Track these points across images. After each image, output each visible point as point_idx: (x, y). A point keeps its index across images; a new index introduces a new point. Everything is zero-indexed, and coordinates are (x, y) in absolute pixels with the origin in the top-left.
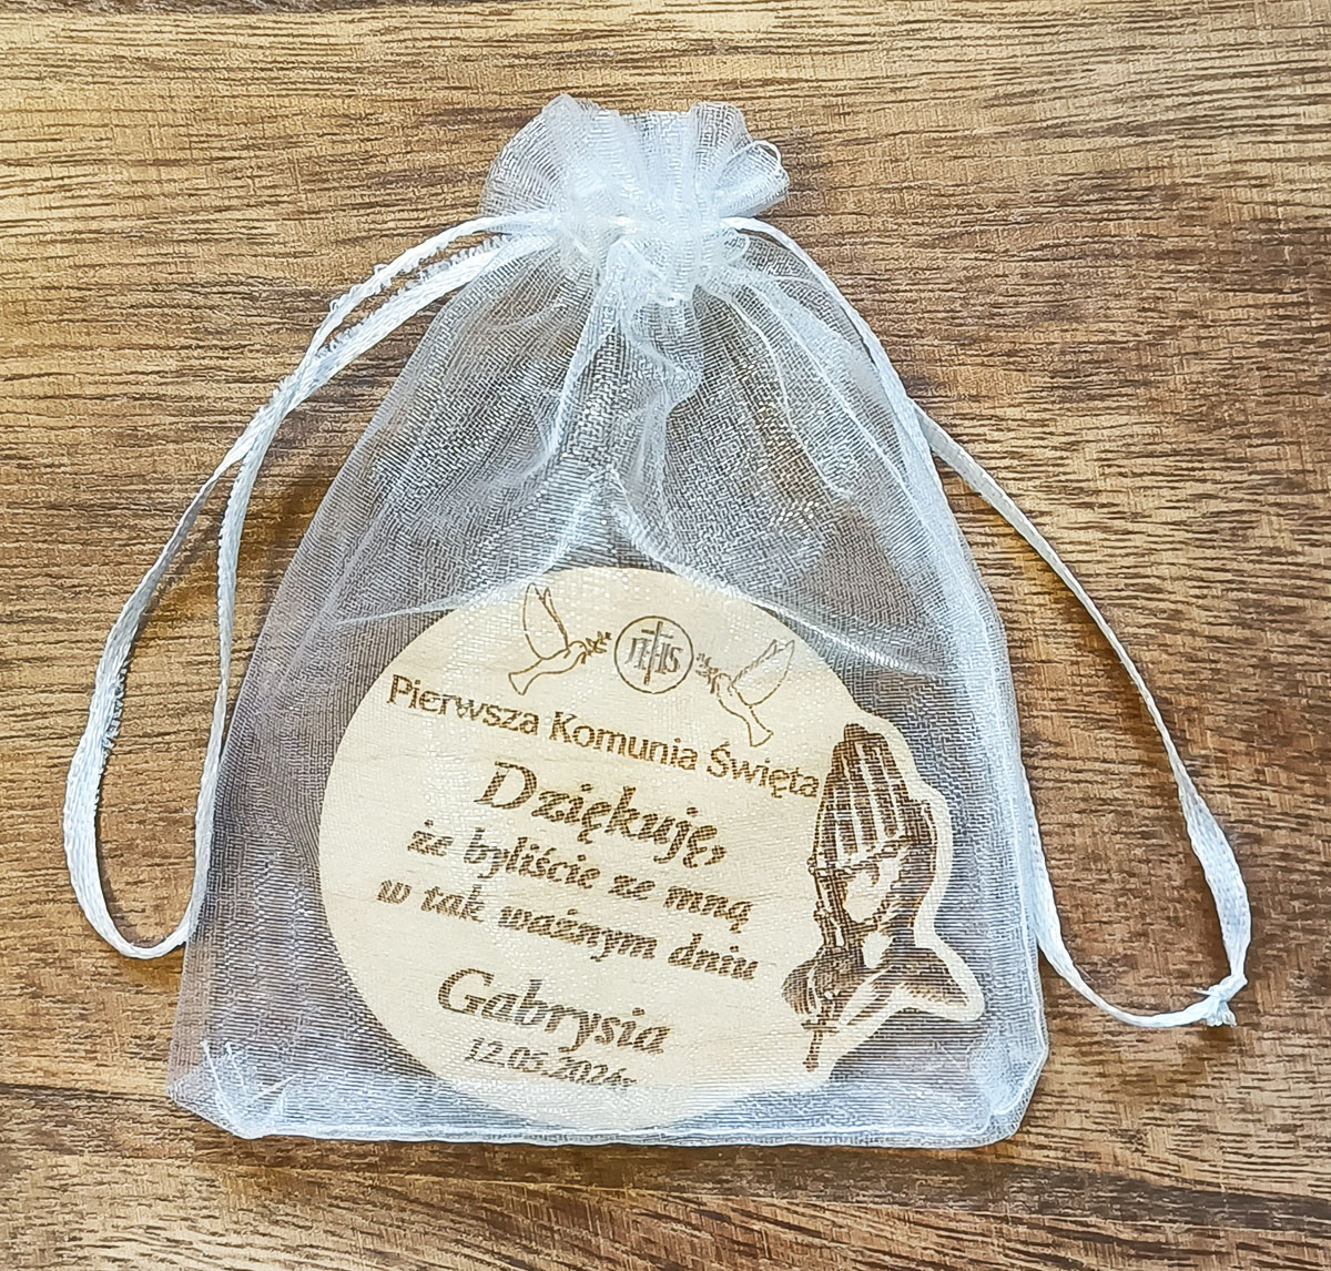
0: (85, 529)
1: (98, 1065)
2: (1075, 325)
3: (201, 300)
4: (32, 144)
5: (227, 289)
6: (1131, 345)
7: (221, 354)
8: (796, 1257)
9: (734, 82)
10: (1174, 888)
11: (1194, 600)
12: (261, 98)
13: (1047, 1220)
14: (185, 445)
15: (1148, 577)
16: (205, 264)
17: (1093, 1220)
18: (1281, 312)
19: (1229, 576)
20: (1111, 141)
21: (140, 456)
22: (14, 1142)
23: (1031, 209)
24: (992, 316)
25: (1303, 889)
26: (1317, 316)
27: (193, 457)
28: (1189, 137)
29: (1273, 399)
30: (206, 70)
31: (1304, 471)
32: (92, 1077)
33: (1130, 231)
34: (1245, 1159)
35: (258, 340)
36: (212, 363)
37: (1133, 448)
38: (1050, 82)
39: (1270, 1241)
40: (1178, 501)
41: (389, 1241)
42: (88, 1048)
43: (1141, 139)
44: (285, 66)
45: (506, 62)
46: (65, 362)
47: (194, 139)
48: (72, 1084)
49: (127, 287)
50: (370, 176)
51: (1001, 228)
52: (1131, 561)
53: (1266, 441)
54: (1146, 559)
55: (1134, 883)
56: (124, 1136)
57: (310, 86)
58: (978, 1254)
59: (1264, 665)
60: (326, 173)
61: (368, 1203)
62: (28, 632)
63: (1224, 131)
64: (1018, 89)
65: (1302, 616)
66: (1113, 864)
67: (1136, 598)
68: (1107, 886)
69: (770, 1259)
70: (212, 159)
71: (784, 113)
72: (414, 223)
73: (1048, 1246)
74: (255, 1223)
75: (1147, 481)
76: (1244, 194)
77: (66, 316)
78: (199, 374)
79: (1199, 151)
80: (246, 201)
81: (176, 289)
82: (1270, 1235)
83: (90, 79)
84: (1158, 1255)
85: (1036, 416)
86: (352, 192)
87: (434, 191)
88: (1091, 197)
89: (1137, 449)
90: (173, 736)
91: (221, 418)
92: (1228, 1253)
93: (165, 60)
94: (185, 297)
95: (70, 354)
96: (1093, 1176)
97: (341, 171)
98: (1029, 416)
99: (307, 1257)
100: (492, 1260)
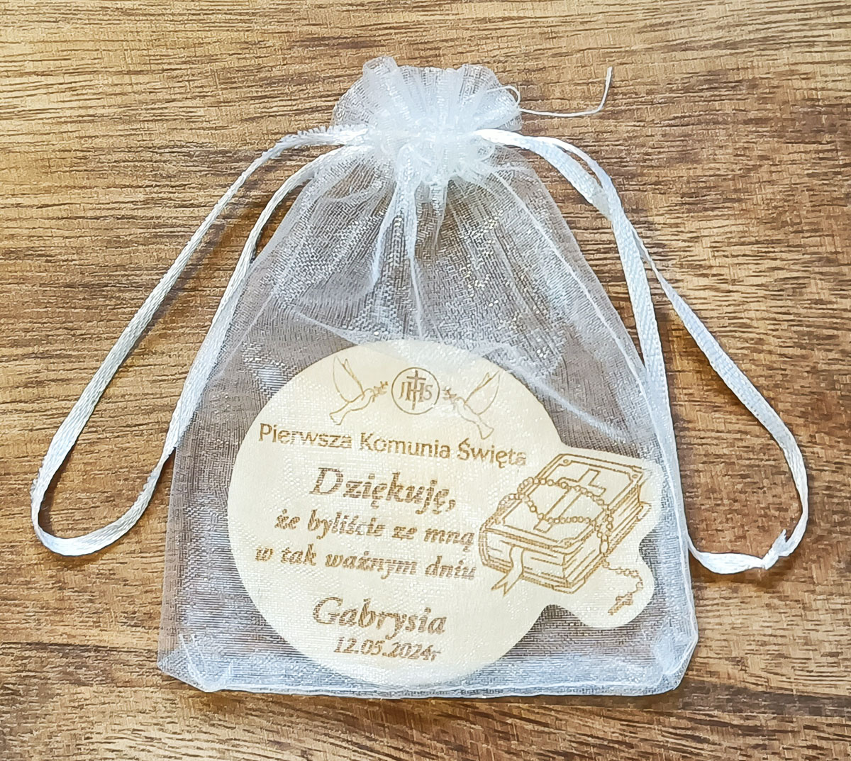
0: (88, 299)
1: (101, 630)
2: (695, 165)
3: (157, 157)
4: (52, 62)
5: (174, 150)
6: (730, 177)
7: (171, 190)
8: (534, 739)
9: (485, 18)
10: (762, 508)
11: (770, 332)
12: (193, 32)
13: (688, 713)
14: (150, 246)
15: (742, 318)
16: (160, 135)
17: (716, 713)
18: (821, 155)
19: (791, 317)
20: (716, 52)
21: (122, 254)
22: (49, 679)
23: (667, 95)
24: (645, 161)
25: (840, 508)
26: (842, 157)
27: (155, 254)
28: (763, 50)
29: (817, 208)
30: (159, 15)
31: (836, 253)
32: (97, 638)
33: (728, 107)
34: (808, 674)
35: (194, 181)
36: (165, 196)
37: (732, 240)
38: (677, 17)
39: (824, 724)
40: (760, 272)
41: (283, 736)
42: (95, 620)
43: (733, 51)
44: (208, 12)
45: (344, 8)
46: (75, 196)
47: (152, 58)
48: (86, 643)
49: (112, 150)
50: (262, 79)
51: (649, 107)
52: (731, 309)
53: (813, 234)
54: (741, 307)
55: (737, 506)
56: (119, 674)
57: (224, 25)
58: (645, 735)
59: (814, 371)
60: (234, 78)
61: (270, 712)
62: (54, 363)
63: (785, 45)
64: (658, 21)
65: (836, 341)
66: (724, 494)
67: (735, 331)
68: (721, 508)
69: (518, 741)
70: (164, 70)
71: (517, 38)
72: (289, 108)
73: (688, 729)
74: (200, 726)
75: (741, 260)
76: (797, 84)
77: (74, 168)
78: (157, 203)
79: (769, 58)
80: (185, 96)
81: (142, 151)
82: (823, 720)
83: (87, 22)
84: (755, 734)
85: (673, 221)
86: (250, 89)
87: (301, 88)
88: (705, 87)
89: (734, 240)
90: (145, 426)
91: (172, 230)
92: (799, 732)
93: (133, 9)
94: (148, 155)
95: (76, 191)
96: (715, 686)
97: (244, 77)
98: (668, 221)
99: (233, 746)
100: (347, 745)
